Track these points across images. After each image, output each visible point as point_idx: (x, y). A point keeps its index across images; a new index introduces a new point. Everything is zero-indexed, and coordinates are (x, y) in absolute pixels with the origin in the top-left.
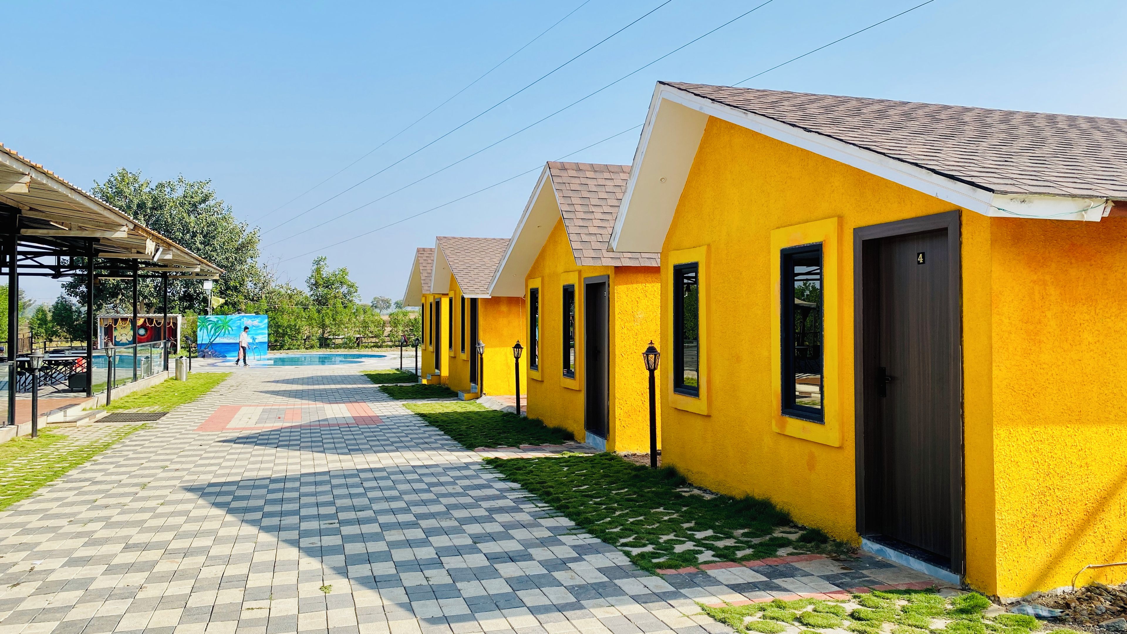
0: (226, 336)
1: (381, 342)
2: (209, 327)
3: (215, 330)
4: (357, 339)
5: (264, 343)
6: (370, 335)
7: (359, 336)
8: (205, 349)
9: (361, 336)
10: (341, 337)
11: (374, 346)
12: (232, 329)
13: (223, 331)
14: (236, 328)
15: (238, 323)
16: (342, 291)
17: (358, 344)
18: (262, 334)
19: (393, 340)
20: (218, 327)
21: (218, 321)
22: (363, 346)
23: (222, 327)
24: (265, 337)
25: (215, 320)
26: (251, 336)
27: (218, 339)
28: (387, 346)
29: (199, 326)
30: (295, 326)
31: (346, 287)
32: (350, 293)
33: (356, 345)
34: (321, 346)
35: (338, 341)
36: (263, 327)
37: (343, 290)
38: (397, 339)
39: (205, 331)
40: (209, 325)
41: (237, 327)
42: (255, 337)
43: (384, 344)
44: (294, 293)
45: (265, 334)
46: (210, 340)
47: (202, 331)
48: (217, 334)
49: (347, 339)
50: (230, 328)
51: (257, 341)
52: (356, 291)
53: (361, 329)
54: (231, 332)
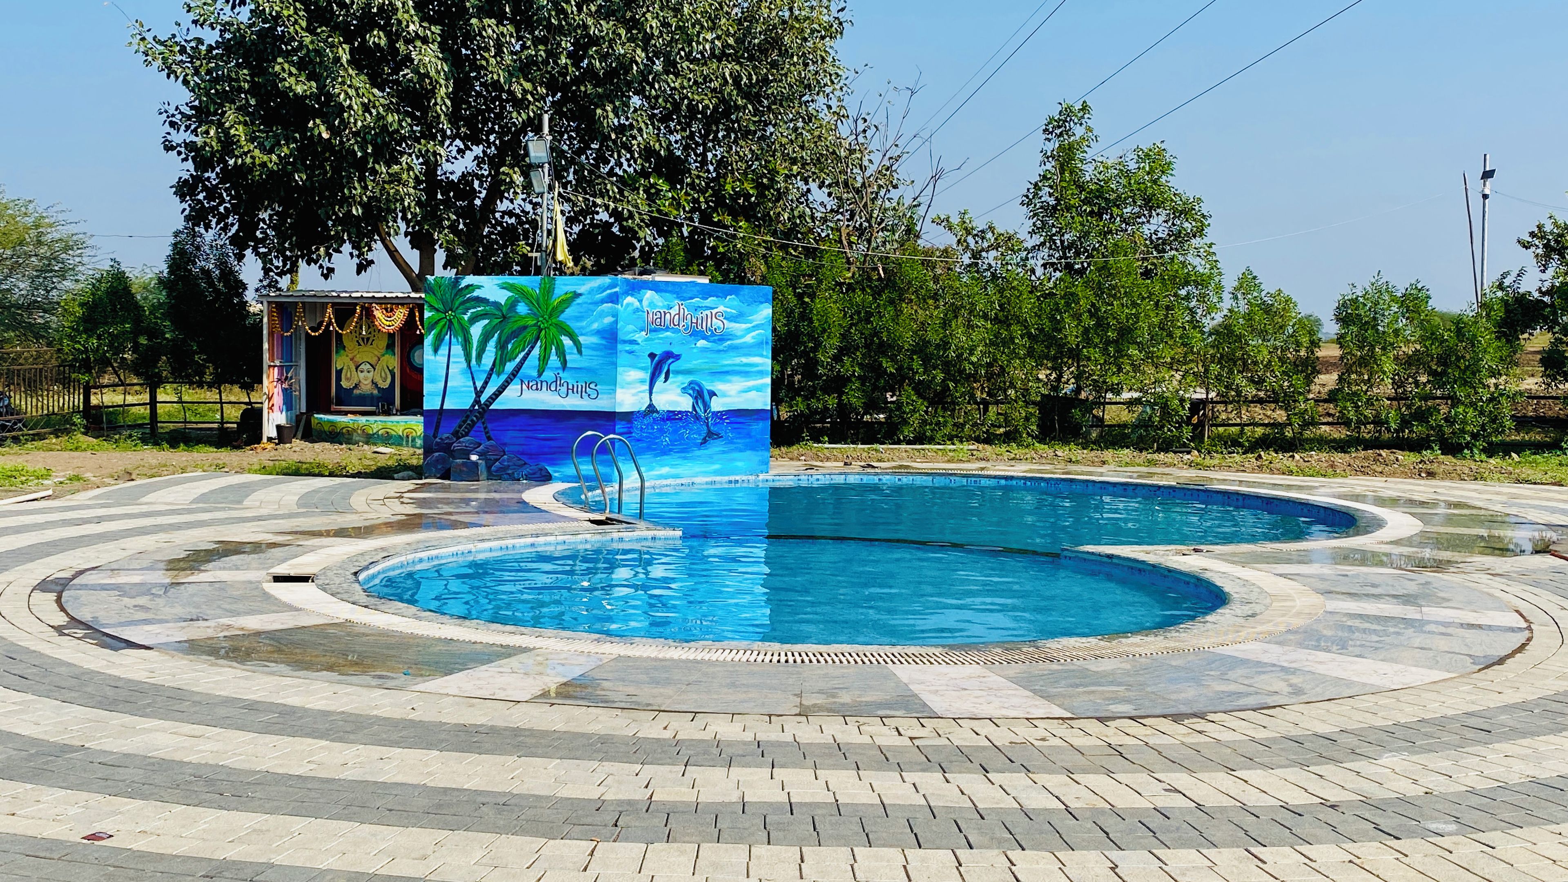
0: (548, 375)
1: (1297, 421)
2: (476, 331)
3: (502, 346)
4: (1197, 406)
5: (756, 414)
6: (1250, 391)
7: (1200, 394)
8: (457, 435)
9: (1212, 395)
10: (1126, 395)
11: (1264, 443)
12: (577, 344)
13: (536, 351)
14: (595, 340)
15: (602, 315)
16: (1147, 230)
17: (1198, 437)
18: (744, 372)
19: (1352, 415)
20: (515, 334)
21: (513, 305)
22: (1220, 437)
23: (529, 336)
24: (758, 389)
25: (502, 297)
26: (686, 380)
27: (513, 389)
28: (1322, 443)
29: (432, 327)
30: (945, 345)
31: (1162, 218)
32: (1179, 238)
33: (1187, 432)
34: (1046, 435)
35: (1114, 414)
36: (749, 339)
37: (1153, 228)
38: (1368, 413)
39: (457, 349)
40: (474, 320)
41: (598, 332)
42: (708, 386)
43: (1307, 434)
44: (985, 245)
45: (761, 373)
46: (479, 393)
47: (444, 350)
48: (510, 367)
49: (1152, 405)
50: (567, 341)
51: (716, 405)
52: (1200, 232)
53: (1215, 368)
54: (572, 358)
